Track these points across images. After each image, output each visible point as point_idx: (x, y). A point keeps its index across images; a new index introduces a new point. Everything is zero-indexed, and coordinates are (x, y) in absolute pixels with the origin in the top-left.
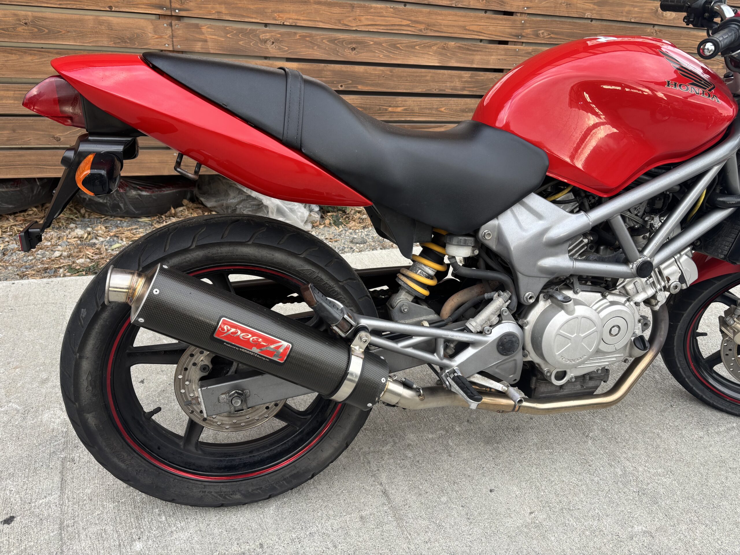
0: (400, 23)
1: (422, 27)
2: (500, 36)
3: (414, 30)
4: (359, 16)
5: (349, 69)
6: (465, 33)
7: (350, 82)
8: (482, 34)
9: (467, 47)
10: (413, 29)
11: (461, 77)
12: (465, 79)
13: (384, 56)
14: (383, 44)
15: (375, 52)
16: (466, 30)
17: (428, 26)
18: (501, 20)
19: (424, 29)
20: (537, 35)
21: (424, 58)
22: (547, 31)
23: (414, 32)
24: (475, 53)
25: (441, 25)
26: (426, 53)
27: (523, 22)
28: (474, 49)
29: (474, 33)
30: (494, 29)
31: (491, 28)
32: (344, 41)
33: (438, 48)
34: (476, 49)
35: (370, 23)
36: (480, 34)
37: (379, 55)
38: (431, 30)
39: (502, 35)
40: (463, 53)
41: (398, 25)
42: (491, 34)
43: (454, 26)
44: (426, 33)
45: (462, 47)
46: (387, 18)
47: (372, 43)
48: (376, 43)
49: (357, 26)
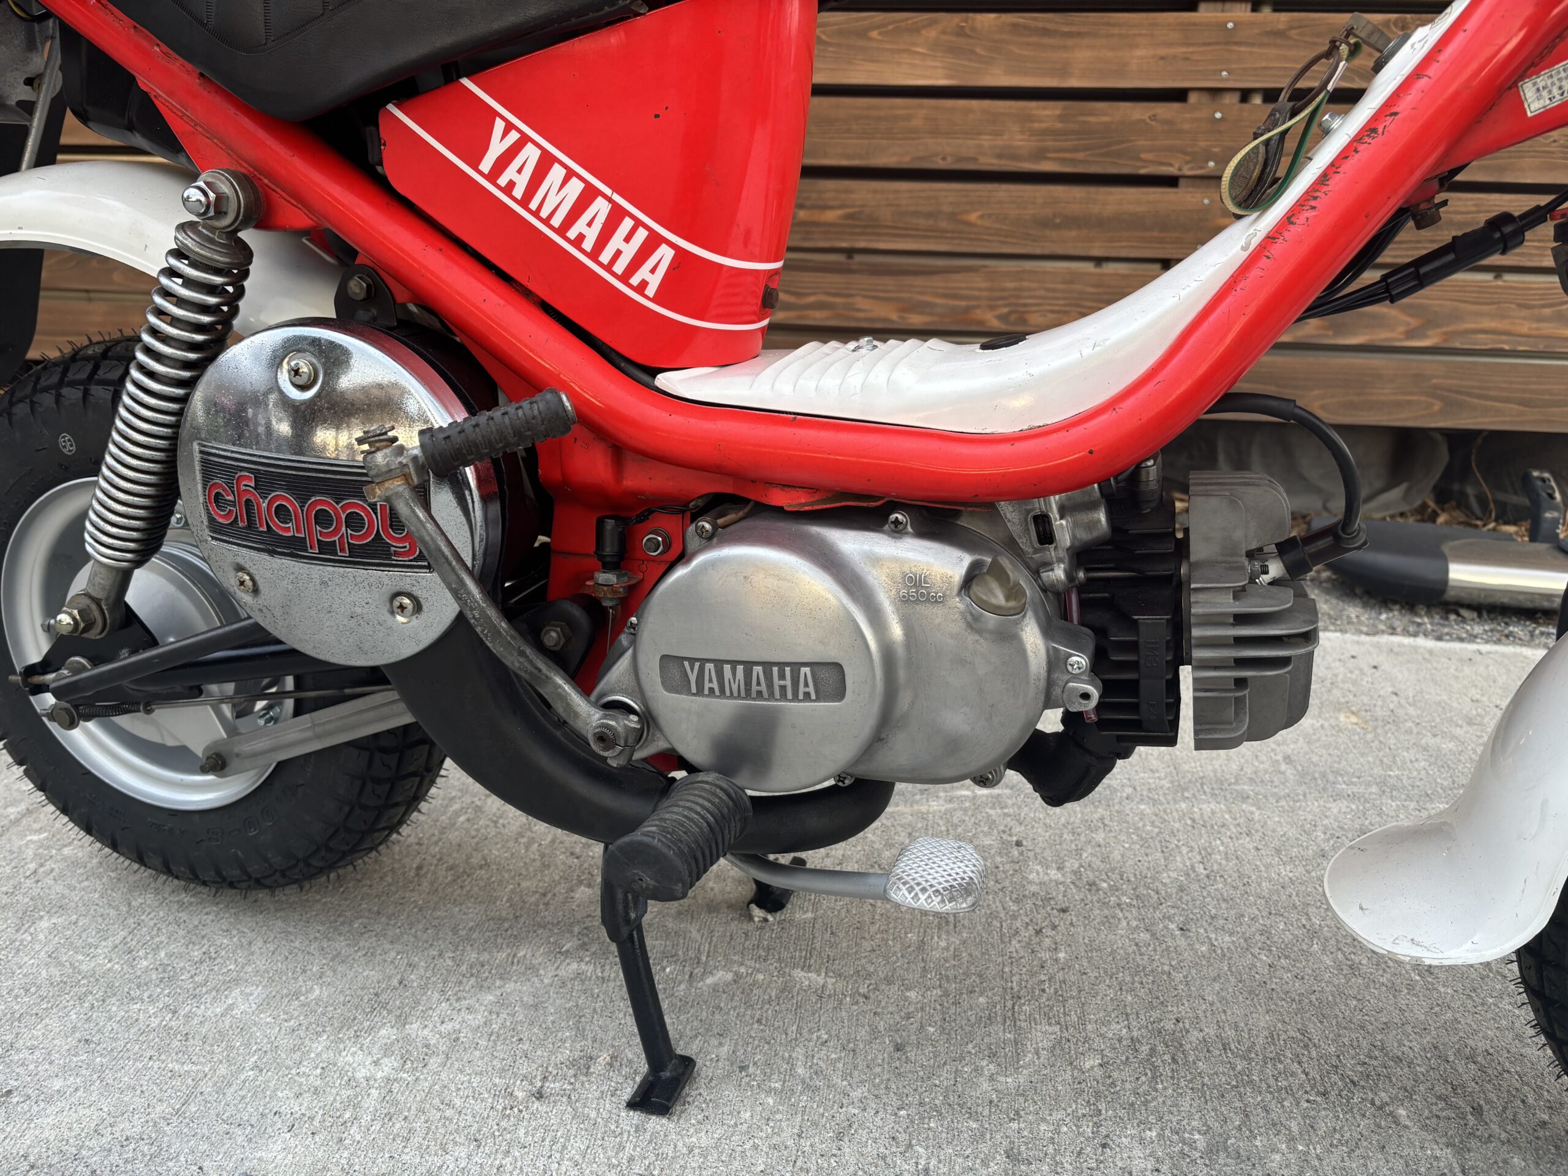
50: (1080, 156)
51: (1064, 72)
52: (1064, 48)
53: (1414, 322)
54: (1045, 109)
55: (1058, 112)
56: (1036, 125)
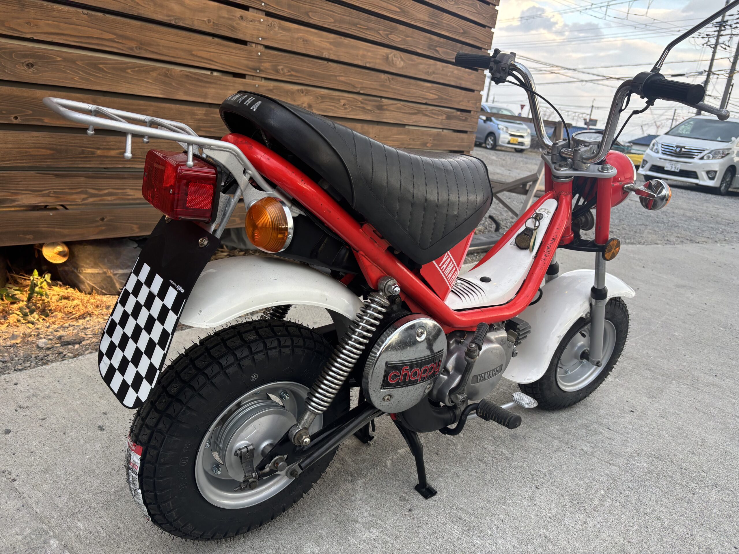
0: (101, 36)
1: (133, 44)
2: (236, 68)
3: (121, 48)
4: (34, 19)
5: (25, 94)
6: (192, 58)
7: (30, 112)
8: (214, 63)
9: (196, 77)
10: (119, 46)
11: (193, 114)
12: (199, 117)
13: (81, 78)
14: (77, 62)
15: (65, 72)
16: (193, 55)
17: (141, 44)
18: (235, 48)
19: (136, 48)
20: (277, 71)
21: (141, 86)
22: (287, 67)
23: (122, 50)
24: (207, 85)
25: (159, 45)
26: (143, 80)
27: (259, 54)
28: (206, 80)
29: (203, 61)
30: (228, 58)
31: (223, 57)
32: (14, 52)
33: (159, 74)
34: (209, 80)
35: (53, 31)
36: (211, 62)
37: (72, 76)
38: (146, 50)
39: (238, 67)
40: (193, 84)
41: (97, 38)
42: (224, 64)
43: (176, 49)
44: (139, 53)
45: (191, 77)
46: (79, 27)
47: (59, 59)
48: (65, 60)
49: (32, 33)
51: (205, 96)
52: (205, 87)
54: (199, 110)
55: (204, 112)
56: (196, 117)
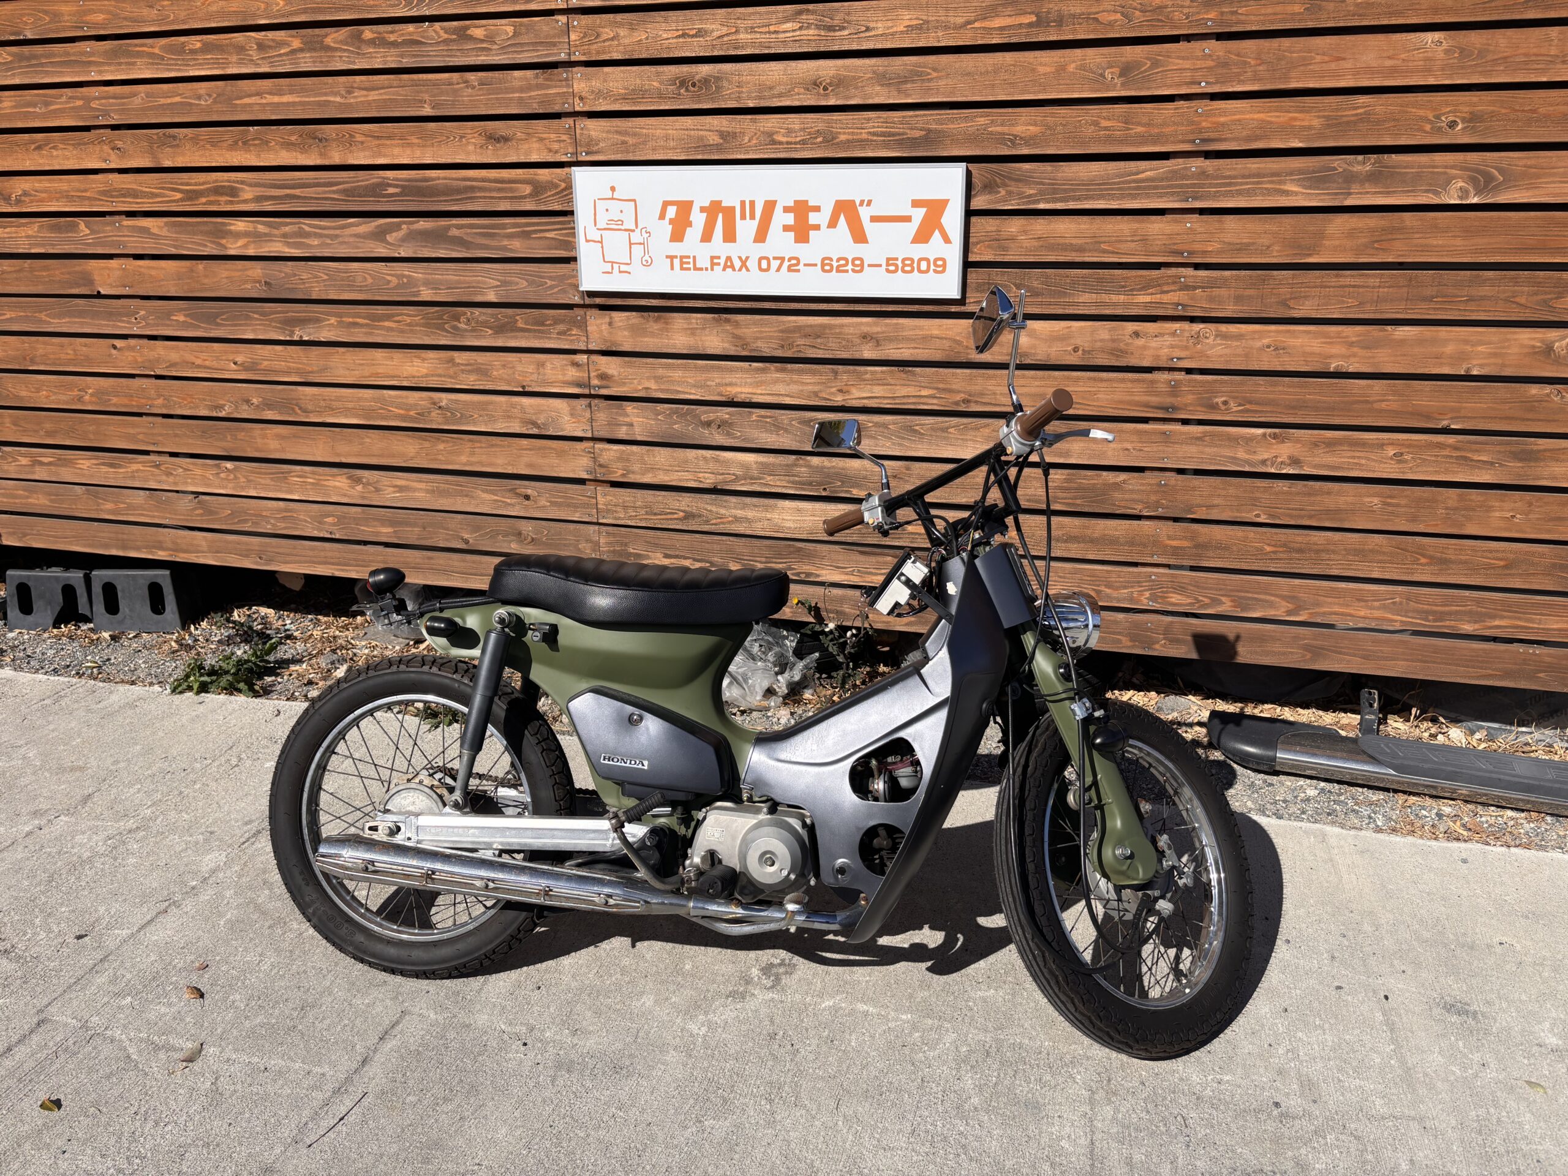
50: (1078, 502)
53: (1291, 606)
